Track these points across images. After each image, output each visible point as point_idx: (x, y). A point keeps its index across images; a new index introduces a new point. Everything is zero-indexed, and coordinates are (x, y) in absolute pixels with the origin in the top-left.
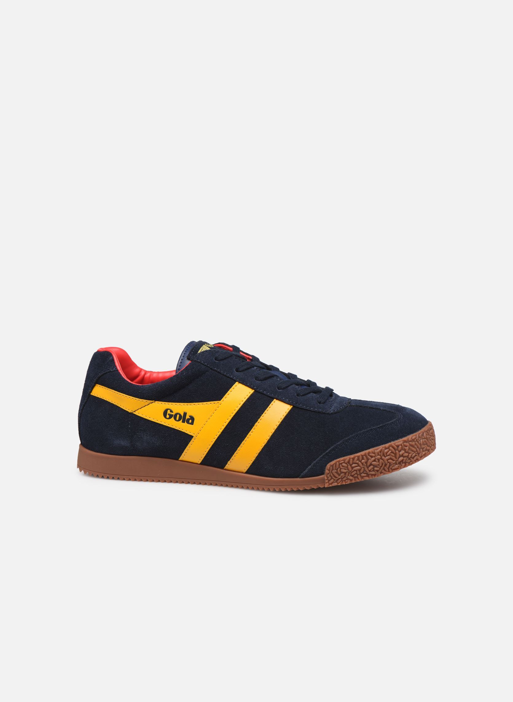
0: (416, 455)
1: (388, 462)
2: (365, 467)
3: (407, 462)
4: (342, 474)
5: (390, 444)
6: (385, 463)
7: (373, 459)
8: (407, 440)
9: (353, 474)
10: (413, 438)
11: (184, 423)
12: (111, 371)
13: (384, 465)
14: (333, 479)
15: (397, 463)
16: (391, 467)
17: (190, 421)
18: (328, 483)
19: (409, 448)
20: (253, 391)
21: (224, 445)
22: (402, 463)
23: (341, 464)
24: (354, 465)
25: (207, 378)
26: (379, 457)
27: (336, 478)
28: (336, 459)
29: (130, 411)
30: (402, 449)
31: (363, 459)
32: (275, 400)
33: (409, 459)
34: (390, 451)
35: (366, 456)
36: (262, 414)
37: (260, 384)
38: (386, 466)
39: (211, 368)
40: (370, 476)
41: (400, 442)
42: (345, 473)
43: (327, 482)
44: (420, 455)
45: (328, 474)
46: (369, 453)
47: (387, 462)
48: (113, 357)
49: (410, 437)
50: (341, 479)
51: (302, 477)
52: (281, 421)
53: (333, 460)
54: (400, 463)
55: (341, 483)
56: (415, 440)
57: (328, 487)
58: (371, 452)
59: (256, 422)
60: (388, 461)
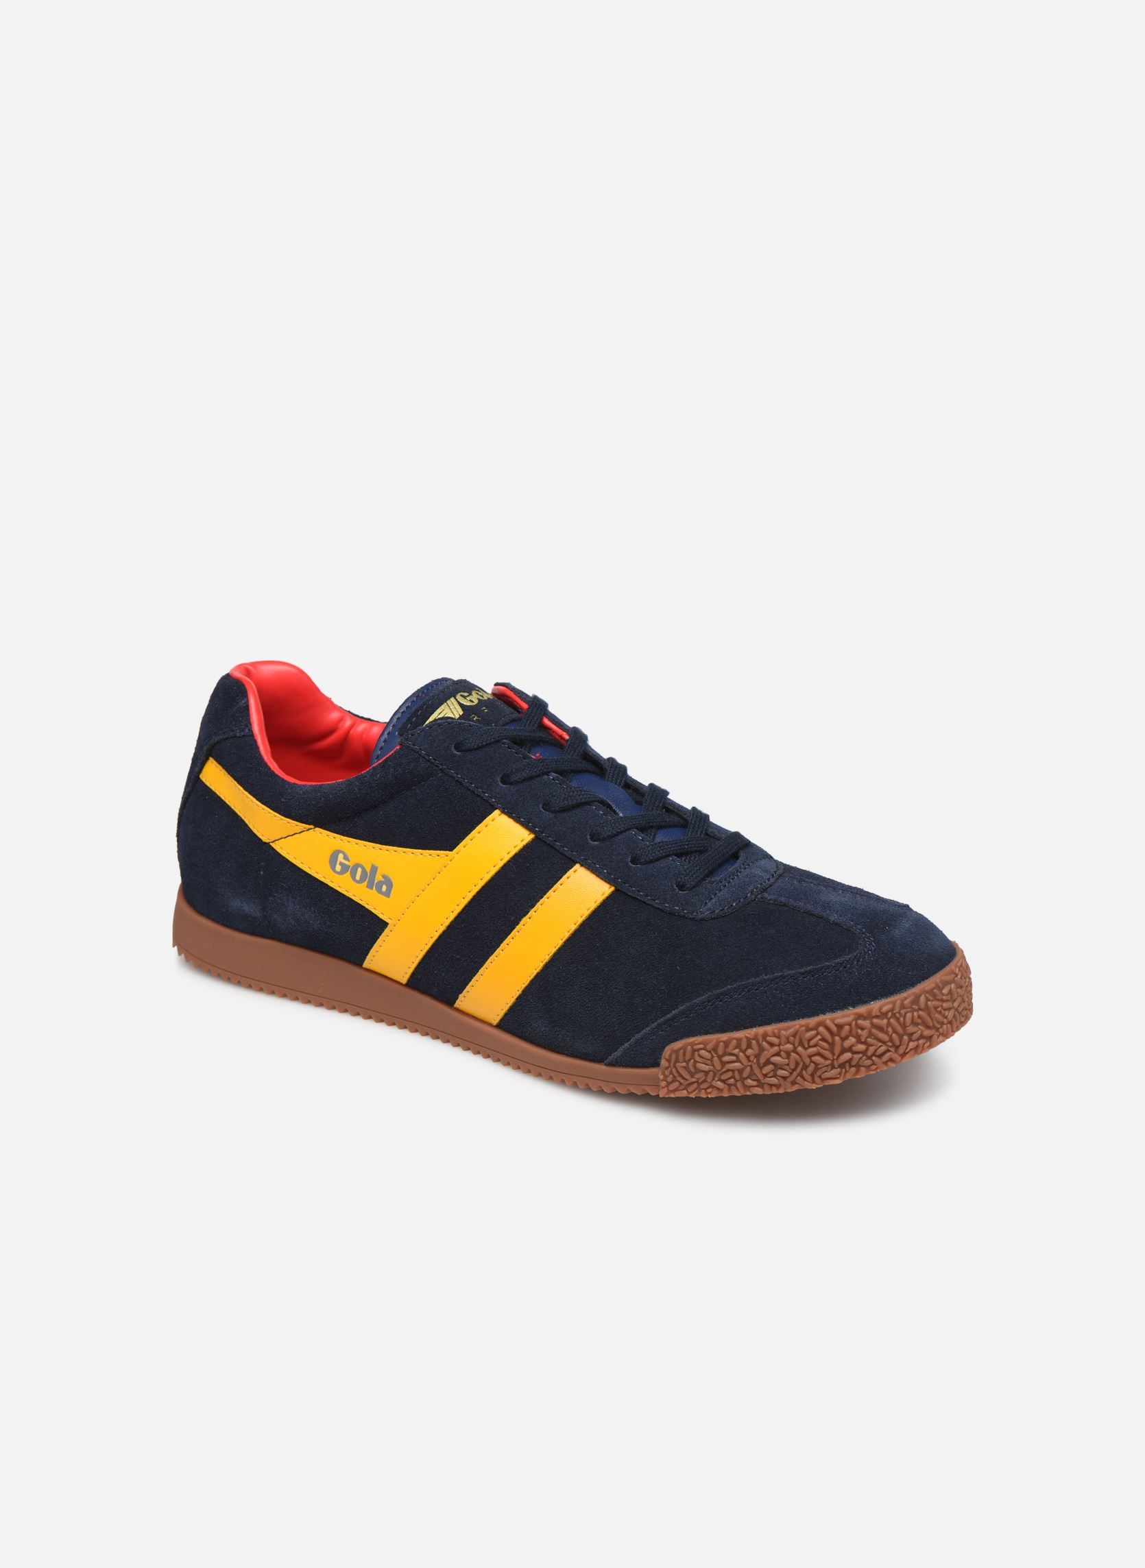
0: (888, 1051)
1: (812, 1062)
2: (755, 1066)
3: (860, 1064)
4: (697, 1076)
5: (821, 1018)
6: (804, 1063)
7: (776, 1048)
8: (865, 1015)
9: (723, 1077)
10: (885, 1009)
11: (372, 889)
12: (236, 736)
13: (801, 1066)
14: (679, 1082)
15: (836, 1067)
16: (819, 1073)
17: (384, 888)
18: (666, 1089)
19: (870, 1035)
20: (532, 836)
21: (452, 956)
22: (847, 1067)
23: (698, 1050)
24: (727, 1058)
25: (428, 793)
26: (789, 1046)
27: (687, 1080)
28: (688, 1036)
29: (265, 839)
30: (850, 1034)
31: (749, 1046)
32: (577, 866)
33: (870, 1058)
34: (819, 1037)
35: (758, 1042)
36: (542, 897)
37: (551, 821)
38: (806, 1070)
39: (441, 769)
40: (766, 1087)
41: (849, 1016)
42: (706, 1073)
43: (664, 1086)
44: (901, 1050)
45: (667, 1068)
46: (765, 1035)
47: (807, 1061)
48: (248, 701)
49: (875, 1006)
50: (696, 1084)
51: (611, 1064)
52: (580, 921)
53: (682, 1038)
54: (842, 1066)
55: (697, 1093)
56: (890, 1014)
57: (667, 1096)
58: (770, 1034)
59: (525, 916)
60: (811, 1059)
